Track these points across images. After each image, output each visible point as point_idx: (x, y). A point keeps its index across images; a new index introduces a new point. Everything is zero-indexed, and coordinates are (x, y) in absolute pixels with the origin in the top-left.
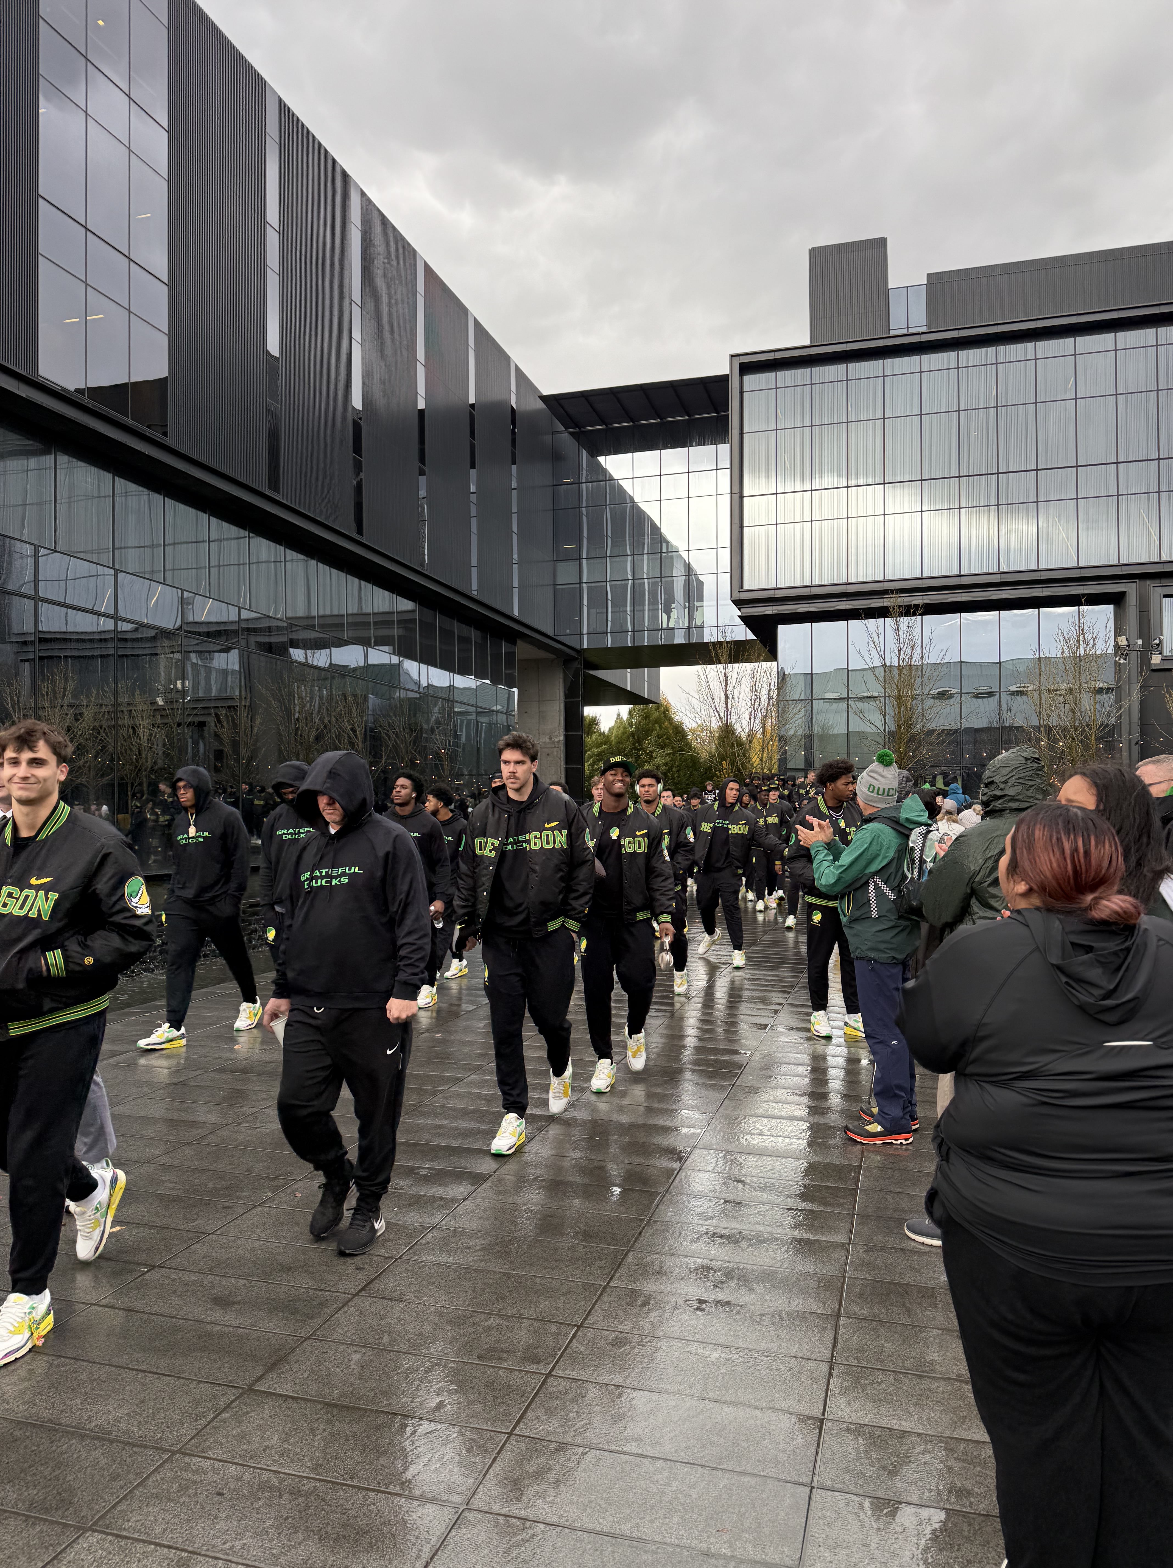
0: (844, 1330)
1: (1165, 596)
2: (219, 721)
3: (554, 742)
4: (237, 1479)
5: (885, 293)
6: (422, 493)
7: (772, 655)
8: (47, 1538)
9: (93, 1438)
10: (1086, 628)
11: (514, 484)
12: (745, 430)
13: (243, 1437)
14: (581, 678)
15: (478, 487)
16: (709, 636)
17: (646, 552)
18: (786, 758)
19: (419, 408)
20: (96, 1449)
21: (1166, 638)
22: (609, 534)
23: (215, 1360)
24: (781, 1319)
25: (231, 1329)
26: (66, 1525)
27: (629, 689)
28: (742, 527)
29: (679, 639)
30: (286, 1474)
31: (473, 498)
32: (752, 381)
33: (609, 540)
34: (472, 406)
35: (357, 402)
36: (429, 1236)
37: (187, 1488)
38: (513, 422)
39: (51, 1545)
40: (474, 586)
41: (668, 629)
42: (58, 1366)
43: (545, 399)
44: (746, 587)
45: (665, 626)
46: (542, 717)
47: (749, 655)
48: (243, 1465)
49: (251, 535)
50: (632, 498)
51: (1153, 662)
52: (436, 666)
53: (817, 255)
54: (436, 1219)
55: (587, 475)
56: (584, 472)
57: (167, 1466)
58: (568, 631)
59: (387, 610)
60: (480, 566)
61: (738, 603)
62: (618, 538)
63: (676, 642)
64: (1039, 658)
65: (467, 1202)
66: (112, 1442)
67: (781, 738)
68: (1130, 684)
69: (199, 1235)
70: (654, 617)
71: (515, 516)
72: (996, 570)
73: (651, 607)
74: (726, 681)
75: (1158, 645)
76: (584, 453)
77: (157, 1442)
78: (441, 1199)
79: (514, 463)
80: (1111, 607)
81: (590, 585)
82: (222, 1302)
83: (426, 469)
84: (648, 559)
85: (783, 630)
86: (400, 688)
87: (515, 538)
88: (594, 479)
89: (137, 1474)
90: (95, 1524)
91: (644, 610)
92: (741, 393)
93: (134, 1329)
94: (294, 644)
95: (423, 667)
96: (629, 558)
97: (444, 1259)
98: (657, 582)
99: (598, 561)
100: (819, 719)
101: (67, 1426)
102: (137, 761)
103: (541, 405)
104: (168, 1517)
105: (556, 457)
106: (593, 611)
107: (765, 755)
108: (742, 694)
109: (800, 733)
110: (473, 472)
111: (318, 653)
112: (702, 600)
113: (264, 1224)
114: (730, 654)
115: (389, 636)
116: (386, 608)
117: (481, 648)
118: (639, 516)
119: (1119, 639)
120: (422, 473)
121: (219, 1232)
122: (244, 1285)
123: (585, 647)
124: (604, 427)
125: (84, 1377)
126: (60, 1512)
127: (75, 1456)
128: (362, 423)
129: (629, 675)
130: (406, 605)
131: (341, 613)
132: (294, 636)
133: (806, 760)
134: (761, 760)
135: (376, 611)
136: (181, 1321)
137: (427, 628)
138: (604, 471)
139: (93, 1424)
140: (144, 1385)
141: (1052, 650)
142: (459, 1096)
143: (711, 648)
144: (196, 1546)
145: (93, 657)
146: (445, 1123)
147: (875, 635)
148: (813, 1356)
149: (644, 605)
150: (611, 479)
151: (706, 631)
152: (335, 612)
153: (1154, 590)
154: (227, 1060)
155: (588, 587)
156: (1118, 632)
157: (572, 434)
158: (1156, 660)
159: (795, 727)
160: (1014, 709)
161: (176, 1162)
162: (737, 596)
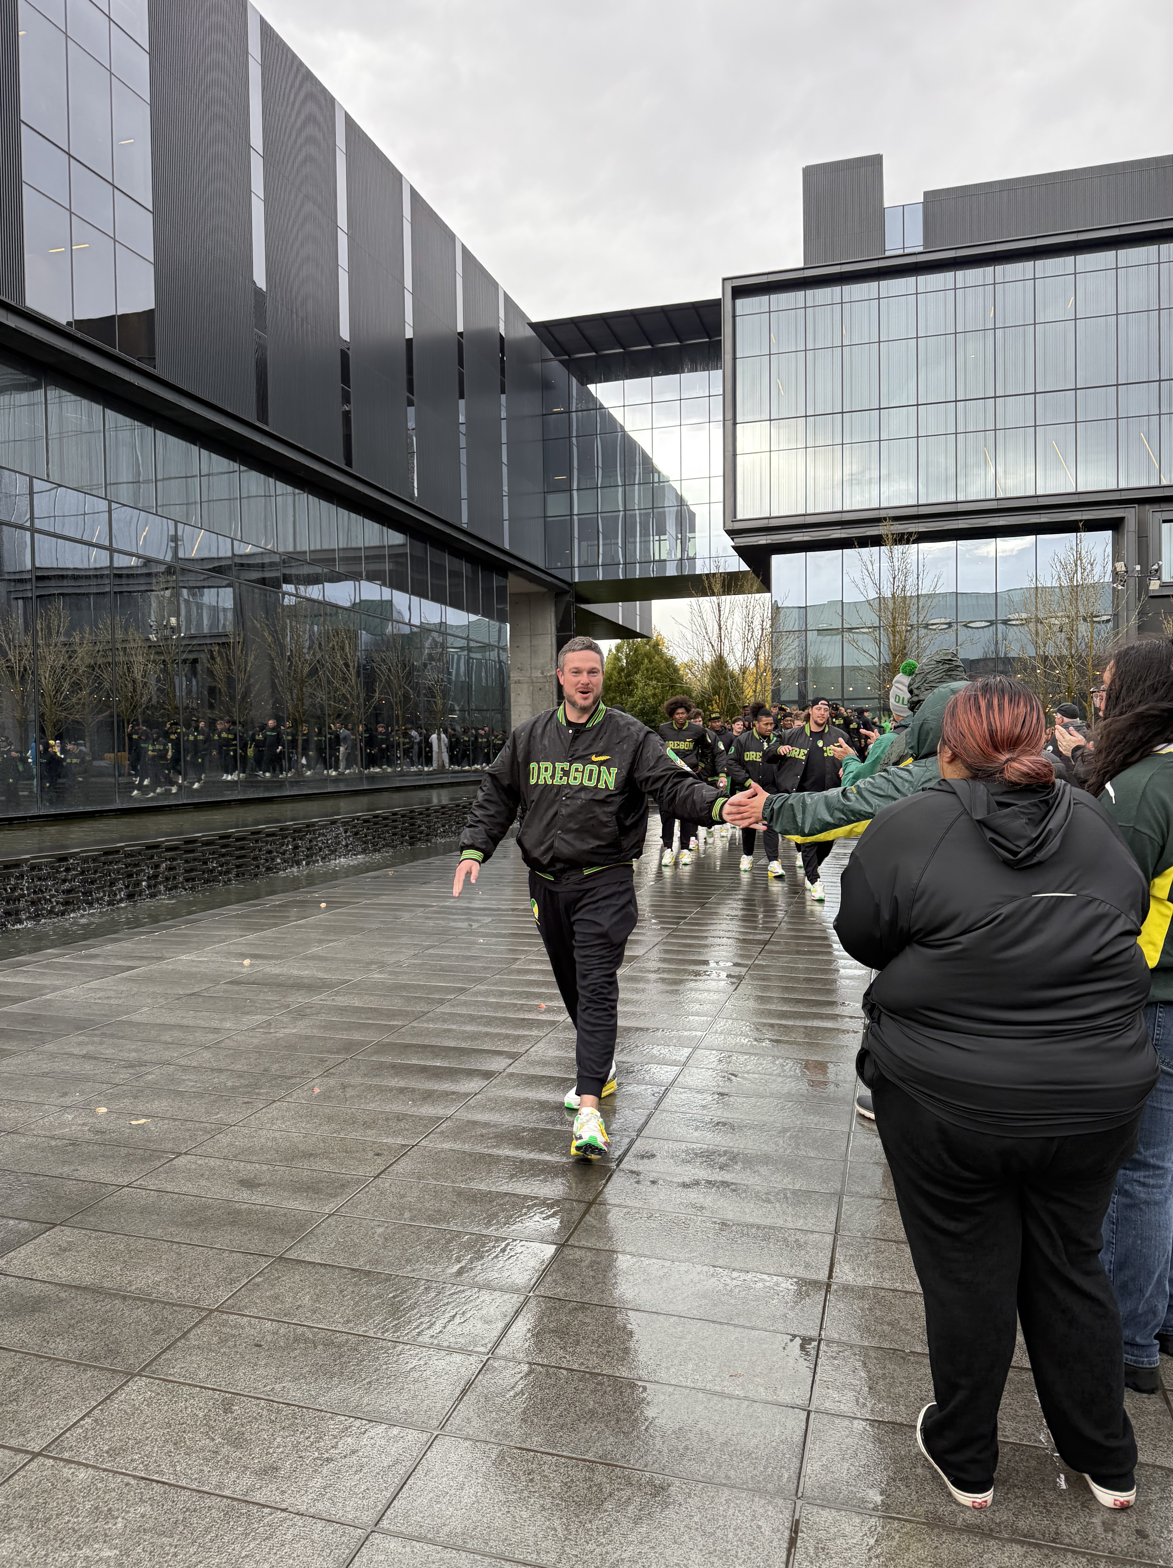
0: (847, 1207)
1: (1165, 521)
2: (213, 658)
3: (546, 677)
4: (273, 1333)
5: (880, 212)
6: (411, 425)
7: (766, 585)
8: (98, 1382)
9: (135, 1299)
10: (1083, 552)
11: (503, 415)
12: (738, 356)
13: (276, 1298)
14: (573, 612)
15: (467, 418)
16: (701, 568)
17: (637, 482)
18: (779, 689)
19: (407, 337)
20: (138, 1308)
21: (1164, 563)
22: (600, 464)
23: (245, 1233)
24: (786, 1198)
25: (258, 1207)
26: (114, 1371)
27: (621, 623)
28: (735, 455)
29: (671, 571)
30: (319, 1328)
31: (463, 429)
32: (744, 305)
33: (600, 471)
34: (461, 334)
35: (345, 333)
36: (444, 1125)
37: (227, 1340)
38: (502, 351)
39: (103, 1387)
40: (465, 519)
41: (660, 561)
42: (96, 1238)
43: (534, 326)
44: (739, 516)
45: (657, 558)
46: (534, 651)
47: (742, 586)
48: (279, 1321)
49: (243, 468)
50: (622, 427)
51: (1151, 588)
52: (427, 598)
53: (809, 173)
54: (449, 1112)
55: (577, 404)
56: (574, 401)
57: (207, 1321)
58: (559, 564)
59: (378, 544)
60: (469, 499)
61: (731, 533)
62: (609, 467)
63: (668, 575)
64: (1036, 588)
65: (478, 1096)
66: (152, 1302)
67: (775, 672)
68: (1128, 610)
69: (221, 1128)
70: (646, 550)
71: (504, 447)
72: (993, 497)
73: (643, 539)
74: (719, 611)
75: (1156, 571)
76: (574, 381)
77: (195, 1302)
78: (453, 1093)
79: (503, 392)
80: (1110, 533)
81: (581, 517)
82: (249, 1184)
83: (414, 398)
84: (639, 490)
85: (777, 561)
86: (393, 621)
87: (505, 469)
88: (584, 407)
89: (178, 1329)
90: (142, 1370)
91: (635, 542)
92: (734, 317)
93: (166, 1207)
94: (287, 580)
95: (415, 599)
96: (620, 489)
97: (457, 1146)
98: (649, 513)
99: (589, 491)
100: (812, 651)
101: (109, 1289)
102: (132, 697)
103: (530, 332)
104: (210, 1364)
105: (546, 385)
106: (584, 544)
107: (759, 686)
108: (735, 623)
109: (792, 666)
110: (462, 403)
111: (310, 588)
112: (694, 532)
113: (283, 1117)
114: (723, 584)
115: (380, 571)
116: (376, 543)
117: (473, 583)
118: (629, 447)
119: (1118, 565)
120: (410, 403)
121: (240, 1124)
122: (268, 1169)
123: (577, 580)
124: (594, 354)
125: (122, 1247)
126: (109, 1361)
127: (119, 1314)
128: (350, 353)
129: (620, 608)
130: (396, 538)
131: (332, 547)
132: (287, 571)
133: (800, 692)
134: (755, 692)
135: (367, 545)
136: (210, 1201)
137: (418, 562)
138: (594, 400)
139: (134, 1287)
140: (179, 1254)
141: (1048, 580)
142: (465, 1004)
143: (705, 578)
144: (238, 1388)
145: (88, 594)
146: (454, 1027)
147: (869, 563)
148: (817, 1229)
149: (635, 537)
150: (602, 407)
151: (699, 563)
152: (325, 547)
153: (1153, 515)
154: (238, 973)
155: (579, 519)
156: (1116, 557)
157: (562, 362)
158: (1154, 585)
159: (789, 661)
160: (1010, 637)
161: (195, 1064)
162: (730, 526)
